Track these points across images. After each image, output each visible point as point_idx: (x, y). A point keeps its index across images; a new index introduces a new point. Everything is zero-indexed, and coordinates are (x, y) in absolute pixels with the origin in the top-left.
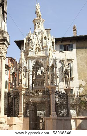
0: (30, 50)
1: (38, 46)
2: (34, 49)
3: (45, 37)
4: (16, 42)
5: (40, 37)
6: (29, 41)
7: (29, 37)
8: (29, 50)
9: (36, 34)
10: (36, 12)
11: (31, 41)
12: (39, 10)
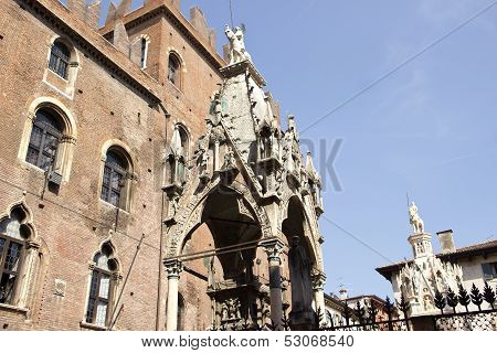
0: (413, 302)
1: (428, 293)
2: (421, 300)
3: (439, 273)
4: (378, 270)
5: (427, 273)
6: (408, 283)
7: (406, 275)
8: (411, 302)
9: (418, 269)
10: (412, 222)
11: (411, 284)
12: (416, 218)
